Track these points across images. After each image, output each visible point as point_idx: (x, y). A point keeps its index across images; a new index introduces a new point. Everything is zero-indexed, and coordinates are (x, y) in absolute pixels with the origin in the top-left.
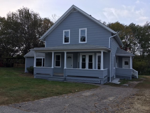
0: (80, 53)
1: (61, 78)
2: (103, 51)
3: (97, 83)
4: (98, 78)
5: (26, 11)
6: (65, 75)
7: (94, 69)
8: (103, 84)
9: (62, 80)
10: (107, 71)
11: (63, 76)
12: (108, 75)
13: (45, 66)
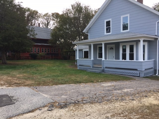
0: (120, 44)
1: (99, 70)
2: (143, 39)
3: (135, 75)
4: (136, 70)
5: (78, 5)
6: (103, 66)
7: (135, 60)
8: (142, 77)
9: (99, 71)
10: (153, 62)
11: (101, 68)
12: (154, 67)
13: (89, 58)
